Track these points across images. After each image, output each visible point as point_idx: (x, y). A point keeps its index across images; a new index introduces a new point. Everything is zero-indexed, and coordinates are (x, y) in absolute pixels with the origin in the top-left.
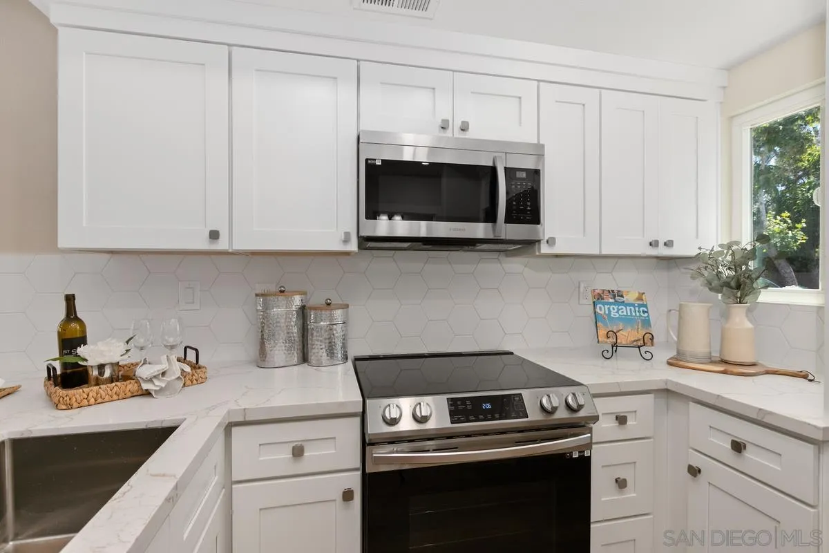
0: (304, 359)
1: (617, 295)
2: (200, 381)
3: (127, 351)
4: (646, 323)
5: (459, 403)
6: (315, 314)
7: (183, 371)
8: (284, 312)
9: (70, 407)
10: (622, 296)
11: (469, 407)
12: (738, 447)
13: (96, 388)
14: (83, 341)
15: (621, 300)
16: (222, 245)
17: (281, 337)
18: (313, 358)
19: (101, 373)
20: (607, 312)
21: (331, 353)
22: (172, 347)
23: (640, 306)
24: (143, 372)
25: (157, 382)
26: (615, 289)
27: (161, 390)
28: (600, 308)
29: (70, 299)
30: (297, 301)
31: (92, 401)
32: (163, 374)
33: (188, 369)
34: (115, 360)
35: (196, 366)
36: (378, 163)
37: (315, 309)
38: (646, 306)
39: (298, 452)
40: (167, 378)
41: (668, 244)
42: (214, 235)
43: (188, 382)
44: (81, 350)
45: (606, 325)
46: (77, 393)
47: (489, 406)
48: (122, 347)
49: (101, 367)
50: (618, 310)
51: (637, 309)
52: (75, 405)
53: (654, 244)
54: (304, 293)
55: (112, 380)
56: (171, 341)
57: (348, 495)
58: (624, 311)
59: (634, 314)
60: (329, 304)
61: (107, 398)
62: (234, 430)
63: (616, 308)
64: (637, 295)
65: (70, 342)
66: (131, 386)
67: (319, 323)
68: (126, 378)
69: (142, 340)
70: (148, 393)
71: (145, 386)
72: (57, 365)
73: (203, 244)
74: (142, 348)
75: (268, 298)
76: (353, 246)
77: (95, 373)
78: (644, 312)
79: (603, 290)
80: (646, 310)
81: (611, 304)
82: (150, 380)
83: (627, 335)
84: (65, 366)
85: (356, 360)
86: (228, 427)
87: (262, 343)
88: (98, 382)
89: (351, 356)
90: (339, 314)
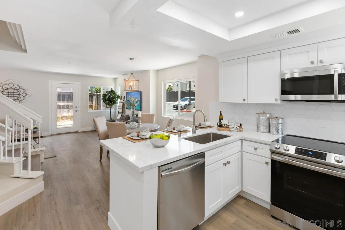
0: (269, 132)
2: (241, 131)
5: (300, 149)
6: (272, 120)
8: (263, 118)
9: (219, 130)
11: (303, 152)
14: (222, 119)
16: (246, 102)
17: (263, 125)
19: (224, 126)
21: (278, 131)
22: (237, 123)
24: (230, 127)
27: (233, 131)
29: (221, 112)
30: (268, 116)
31: (222, 130)
32: (233, 127)
33: (238, 128)
34: (226, 124)
35: (241, 128)
36: (286, 79)
37: (272, 118)
39: (256, 149)
40: (234, 129)
42: (244, 100)
43: (239, 131)
44: (222, 121)
46: (221, 128)
47: (311, 153)
48: (227, 121)
49: (224, 124)
54: (269, 114)
55: (226, 127)
56: (237, 122)
57: (267, 163)
60: (276, 118)
61: (224, 130)
66: (228, 129)
67: (273, 122)
68: (228, 127)
71: (230, 129)
72: (219, 123)
73: (242, 102)
75: (260, 114)
76: (279, 102)
77: (223, 125)
82: (231, 128)
85: (286, 135)
86: (242, 140)
87: (258, 125)
88: (224, 127)
89: (285, 134)
90: (280, 121)
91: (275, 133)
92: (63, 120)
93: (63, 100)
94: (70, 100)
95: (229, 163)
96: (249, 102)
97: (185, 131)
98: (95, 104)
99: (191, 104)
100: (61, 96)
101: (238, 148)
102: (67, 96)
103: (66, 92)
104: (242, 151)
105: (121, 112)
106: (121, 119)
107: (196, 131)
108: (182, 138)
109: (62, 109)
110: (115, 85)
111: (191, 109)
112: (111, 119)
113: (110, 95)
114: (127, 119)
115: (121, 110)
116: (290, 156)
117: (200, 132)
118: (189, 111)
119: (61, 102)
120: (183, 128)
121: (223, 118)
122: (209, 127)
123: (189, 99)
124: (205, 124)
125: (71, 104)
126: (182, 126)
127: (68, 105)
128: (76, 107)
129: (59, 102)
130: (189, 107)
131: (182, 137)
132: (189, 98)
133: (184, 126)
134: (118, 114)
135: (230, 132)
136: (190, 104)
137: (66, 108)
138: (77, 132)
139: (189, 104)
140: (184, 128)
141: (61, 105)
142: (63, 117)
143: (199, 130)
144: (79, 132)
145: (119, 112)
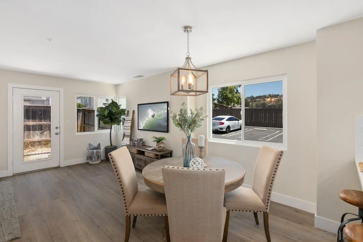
92: (34, 146)
93: (34, 118)
94: (44, 117)
98: (81, 124)
100: (30, 112)
102: (40, 112)
103: (39, 106)
105: (129, 134)
106: (132, 145)
109: (31, 132)
110: (117, 95)
112: (111, 144)
113: (110, 108)
114: (141, 145)
115: (128, 132)
119: (31, 120)
125: (45, 124)
127: (41, 126)
128: (57, 128)
129: (27, 120)
134: (124, 137)
137: (38, 130)
138: (59, 167)
141: (30, 126)
142: (34, 142)
144: (61, 166)
145: (124, 135)
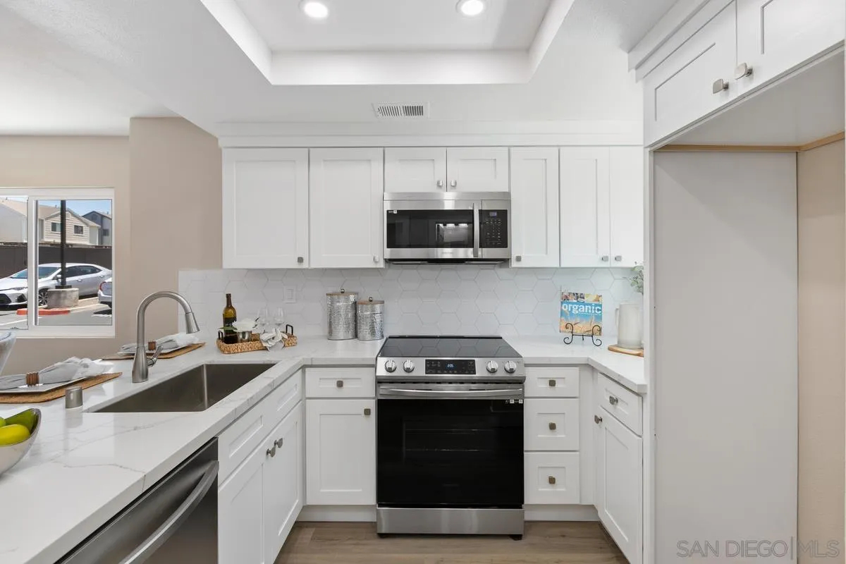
0: (356, 336)
1: (579, 297)
2: (294, 345)
3: (256, 325)
4: (599, 318)
5: (432, 363)
6: (362, 307)
7: (283, 338)
8: (343, 305)
9: (229, 353)
10: (583, 298)
11: (439, 366)
12: (613, 401)
13: (240, 344)
14: (234, 319)
15: (582, 300)
16: (305, 265)
17: (342, 321)
18: (360, 335)
19: (244, 337)
20: (570, 310)
21: (373, 332)
22: (279, 325)
23: (596, 305)
24: (264, 337)
25: (270, 343)
26: (579, 292)
27: (272, 348)
28: (565, 307)
29: (228, 296)
30: (352, 298)
31: (239, 350)
32: (273, 338)
33: (286, 337)
34: (249, 330)
35: (291, 336)
36: (395, 212)
37: (362, 304)
38: (601, 306)
39: (340, 384)
40: (275, 341)
41: (618, 259)
42: (300, 260)
43: (286, 345)
44: (234, 324)
45: (567, 319)
46: (233, 346)
47: (452, 366)
48: (253, 323)
49: (244, 333)
50: (579, 308)
51: (593, 308)
52: (232, 352)
53: (604, 259)
54: (356, 294)
55: (248, 340)
56: (279, 321)
57: (367, 412)
58: (583, 309)
59: (590, 311)
60: (371, 301)
61: (246, 350)
62: (307, 369)
63: (577, 306)
64: (595, 297)
65: (229, 320)
66: (257, 344)
67: (365, 312)
68: (255, 340)
69: (263, 320)
70: (265, 349)
71: (264, 345)
72: (223, 331)
73: (295, 265)
74: (263, 325)
75: (334, 296)
76: (381, 265)
77: (241, 336)
78: (598, 310)
79: (570, 293)
80: (600, 308)
81: (573, 303)
82: (267, 342)
83: (581, 327)
84: (227, 332)
85: (390, 337)
86: (304, 367)
87: (330, 324)
88: (242, 341)
89: (387, 335)
90: (378, 308)
91: (368, 336)
95: (279, 443)
96: (313, 266)
97: (96, 380)
99: (70, 287)
101: (296, 393)
104: (304, 399)
107: (150, 369)
108: (88, 411)
111: (67, 302)
116: (416, 381)
117: (163, 371)
118: (57, 310)
120: (82, 369)
121: (235, 313)
122: (190, 348)
123: (60, 270)
124: (171, 341)
126: (78, 360)
130: (59, 298)
131: (87, 405)
132: (59, 265)
133: (87, 361)
135: (265, 352)
136: (63, 285)
139: (57, 287)
140: (86, 366)
143: (160, 363)
